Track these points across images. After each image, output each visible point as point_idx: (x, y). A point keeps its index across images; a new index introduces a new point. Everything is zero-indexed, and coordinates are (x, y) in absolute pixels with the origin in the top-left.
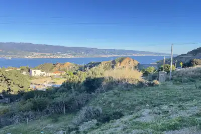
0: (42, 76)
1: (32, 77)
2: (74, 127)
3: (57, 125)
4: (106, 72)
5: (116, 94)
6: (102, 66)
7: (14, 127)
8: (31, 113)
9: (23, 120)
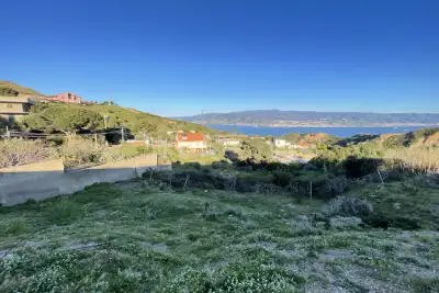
0: (287, 147)
1: (275, 148)
2: (323, 217)
3: (300, 208)
4: (390, 150)
5: (406, 190)
6: (380, 142)
7: (254, 195)
8: (272, 186)
9: (264, 191)
